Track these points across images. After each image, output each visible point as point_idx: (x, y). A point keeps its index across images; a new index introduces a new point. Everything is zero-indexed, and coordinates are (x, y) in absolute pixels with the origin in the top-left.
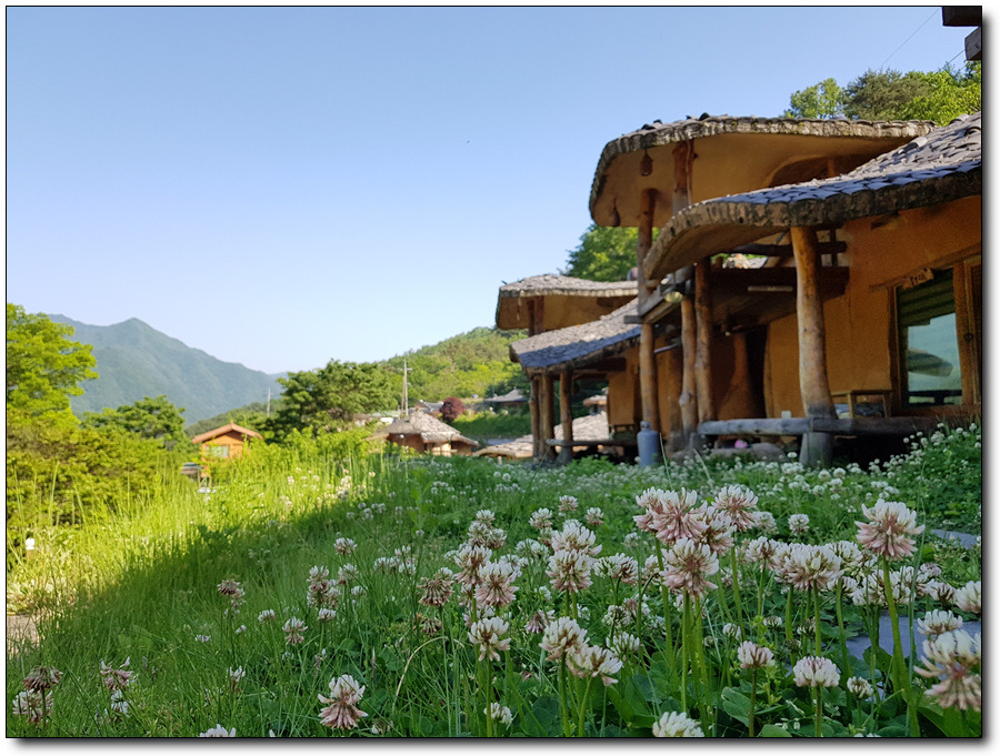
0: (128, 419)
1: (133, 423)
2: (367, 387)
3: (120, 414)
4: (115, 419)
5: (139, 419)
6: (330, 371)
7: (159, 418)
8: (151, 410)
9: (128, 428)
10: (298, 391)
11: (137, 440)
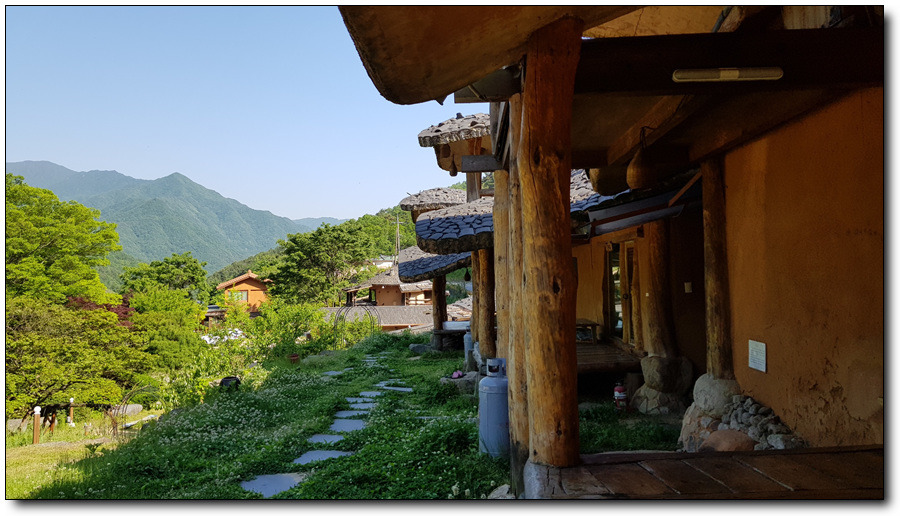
0: (159, 273)
1: (163, 276)
2: (352, 247)
3: (152, 269)
4: (149, 274)
5: (169, 272)
6: (320, 234)
7: (185, 271)
8: (178, 265)
9: (159, 280)
10: (295, 251)
11: (167, 291)
